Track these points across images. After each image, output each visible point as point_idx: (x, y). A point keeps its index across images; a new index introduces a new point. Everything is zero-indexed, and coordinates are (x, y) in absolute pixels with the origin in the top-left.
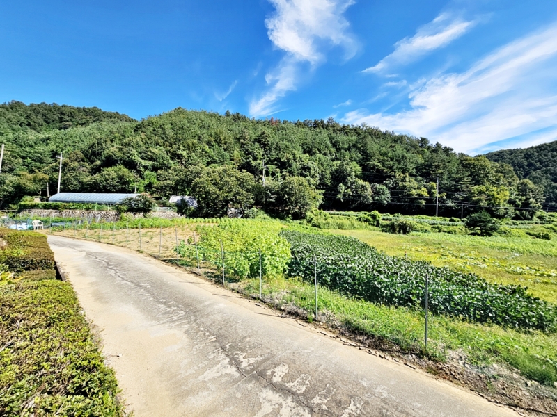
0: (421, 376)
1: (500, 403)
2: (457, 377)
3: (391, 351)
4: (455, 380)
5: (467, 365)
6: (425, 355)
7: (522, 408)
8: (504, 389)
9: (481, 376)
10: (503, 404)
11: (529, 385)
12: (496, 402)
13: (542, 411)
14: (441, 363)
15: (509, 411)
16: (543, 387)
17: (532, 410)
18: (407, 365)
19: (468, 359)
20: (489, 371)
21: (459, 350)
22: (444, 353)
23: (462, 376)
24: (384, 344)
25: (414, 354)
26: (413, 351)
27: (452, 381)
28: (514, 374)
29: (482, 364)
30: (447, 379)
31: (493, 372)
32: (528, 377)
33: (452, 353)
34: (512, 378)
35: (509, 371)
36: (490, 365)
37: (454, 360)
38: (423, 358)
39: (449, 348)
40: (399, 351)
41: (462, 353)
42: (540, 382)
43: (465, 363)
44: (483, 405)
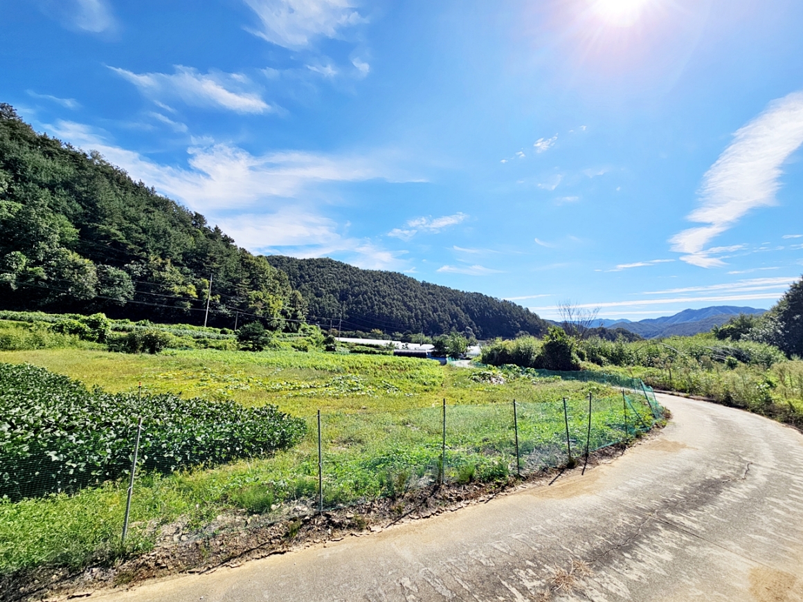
1: (213, 567)
2: (164, 565)
3: (43, 589)
4: (161, 571)
5: (184, 538)
6: (119, 555)
7: (235, 557)
8: (222, 544)
9: (199, 542)
10: (217, 566)
11: (249, 523)
12: (209, 569)
13: (254, 547)
14: (144, 556)
15: (222, 571)
16: (261, 517)
17: (245, 552)
18: (73, 597)
19: (188, 527)
20: (210, 529)
21: (179, 519)
22: (154, 535)
23: (172, 559)
24: (28, 582)
25: (96, 566)
26: (96, 561)
27: (154, 576)
28: (237, 517)
29: (203, 524)
30: (148, 577)
31: (214, 528)
32: (251, 513)
33: (167, 529)
34: (233, 524)
35: (234, 516)
36: (213, 521)
37: (168, 538)
38: (112, 565)
39: (165, 522)
40: (64, 578)
41: (181, 521)
42: (260, 513)
43: (183, 534)
44: (191, 586)
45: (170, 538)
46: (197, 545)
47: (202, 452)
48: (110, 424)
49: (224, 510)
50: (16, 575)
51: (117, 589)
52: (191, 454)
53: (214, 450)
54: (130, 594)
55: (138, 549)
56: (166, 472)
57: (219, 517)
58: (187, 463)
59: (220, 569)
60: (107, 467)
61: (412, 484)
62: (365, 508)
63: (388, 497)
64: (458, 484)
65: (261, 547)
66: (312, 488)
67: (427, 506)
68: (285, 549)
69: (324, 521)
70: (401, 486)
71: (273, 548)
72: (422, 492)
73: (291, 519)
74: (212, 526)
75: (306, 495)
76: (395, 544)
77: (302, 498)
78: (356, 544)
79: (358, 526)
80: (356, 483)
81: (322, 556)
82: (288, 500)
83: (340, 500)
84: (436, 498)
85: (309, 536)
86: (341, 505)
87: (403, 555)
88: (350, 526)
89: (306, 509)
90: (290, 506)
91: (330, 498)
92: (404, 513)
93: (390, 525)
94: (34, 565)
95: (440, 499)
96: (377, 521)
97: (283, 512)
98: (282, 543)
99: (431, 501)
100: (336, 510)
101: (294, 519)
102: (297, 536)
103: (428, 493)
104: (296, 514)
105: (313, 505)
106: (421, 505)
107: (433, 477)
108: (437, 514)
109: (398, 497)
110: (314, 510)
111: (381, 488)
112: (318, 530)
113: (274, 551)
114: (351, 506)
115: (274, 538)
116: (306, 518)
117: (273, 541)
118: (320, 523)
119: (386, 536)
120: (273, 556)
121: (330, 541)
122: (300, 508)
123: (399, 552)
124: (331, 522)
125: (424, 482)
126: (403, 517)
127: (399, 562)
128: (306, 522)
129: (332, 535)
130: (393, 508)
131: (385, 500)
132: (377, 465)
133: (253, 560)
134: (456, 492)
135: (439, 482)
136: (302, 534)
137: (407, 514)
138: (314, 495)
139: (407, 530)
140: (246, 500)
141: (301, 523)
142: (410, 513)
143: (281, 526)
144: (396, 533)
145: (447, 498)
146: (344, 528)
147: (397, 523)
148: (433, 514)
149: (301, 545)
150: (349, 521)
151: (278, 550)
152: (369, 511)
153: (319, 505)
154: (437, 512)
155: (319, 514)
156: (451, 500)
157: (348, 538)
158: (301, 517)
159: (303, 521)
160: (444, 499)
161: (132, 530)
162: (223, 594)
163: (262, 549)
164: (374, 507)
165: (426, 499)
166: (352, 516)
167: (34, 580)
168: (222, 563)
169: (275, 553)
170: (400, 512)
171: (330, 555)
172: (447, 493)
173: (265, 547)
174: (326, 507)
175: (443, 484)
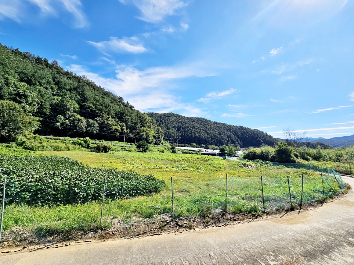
0: (94, 244)
1: (133, 237)
2: (115, 234)
3: (76, 237)
4: (114, 236)
5: (121, 224)
6: (100, 228)
7: (141, 234)
8: (135, 229)
9: (127, 227)
10: (134, 237)
11: (145, 221)
12: (131, 238)
13: (148, 231)
14: (108, 230)
15: (136, 239)
16: (150, 220)
17: (144, 233)
18: (86, 241)
19: (123, 220)
20: (131, 222)
21: (119, 217)
22: (111, 222)
23: (118, 232)
24: (71, 234)
25: (92, 231)
26: (92, 230)
27: (112, 238)
28: (141, 219)
29: (128, 220)
30: (110, 238)
31: (132, 222)
32: (146, 218)
33: (115, 221)
34: (139, 221)
35: (139, 218)
36: (132, 219)
37: (116, 224)
38: (98, 232)
39: (114, 218)
40: (82, 234)
41: (120, 218)
42: (149, 218)
43: (121, 223)
44: (125, 243)
45: (116, 225)
46: (126, 228)
47: (126, 192)
48: (93, 179)
49: (136, 215)
50: (68, 231)
51: (100, 241)
52: (122, 193)
53: (130, 192)
54: (104, 243)
55: (106, 227)
56: (113, 199)
57: (134, 218)
58: (121, 196)
59: (135, 238)
60: (93, 196)
61: (213, 211)
62: (192, 220)
63: (202, 216)
64: (234, 213)
65: (150, 232)
66: (169, 209)
67: (220, 222)
68: (160, 233)
69: (175, 224)
70: (207, 212)
71: (155, 233)
72: (217, 215)
73: (161, 222)
74: (131, 221)
75: (167, 212)
76: (206, 237)
77: (166, 213)
78: (189, 235)
79: (189, 227)
80: (188, 209)
81: (175, 238)
82: (160, 213)
83: (181, 215)
84: (224, 219)
85: (169, 229)
86: (182, 218)
87: (210, 242)
88: (186, 227)
89: (167, 218)
90: (161, 216)
91: (177, 214)
92: (209, 224)
93: (204, 228)
94: (73, 229)
95: (226, 219)
96: (197, 226)
97: (158, 218)
98: (158, 231)
99: (221, 219)
100: (180, 220)
101: (163, 222)
102: (164, 228)
103: (220, 216)
104: (163, 220)
105: (170, 216)
106: (217, 221)
107: (222, 209)
108: (225, 226)
109: (206, 217)
110: (171, 219)
111: (199, 212)
112: (173, 227)
113: (155, 234)
114: (186, 218)
115: (155, 228)
116: (168, 222)
117: (155, 230)
118: (173, 224)
119: (202, 233)
120: (155, 236)
121: (178, 232)
122: (165, 217)
123: (208, 240)
124: (178, 224)
125: (218, 211)
126: (209, 225)
127: (208, 245)
128: (167, 223)
129: (178, 230)
130: (204, 221)
131: (201, 217)
132: (196, 202)
133: (148, 236)
134: (233, 217)
135: (225, 212)
136: (166, 228)
137: (211, 224)
138: (170, 213)
139: (211, 231)
140: (143, 212)
141: (166, 224)
142: (212, 224)
143: (157, 224)
144: (206, 232)
145: (229, 219)
146: (183, 227)
147: (206, 228)
148: (223, 226)
149: (166, 233)
150: (185, 225)
151: (157, 234)
152: (194, 221)
153: (173, 217)
154: (224, 225)
155: (173, 221)
156: (231, 220)
157: (185, 232)
158: (165, 221)
159: (166, 223)
160: (228, 219)
161: (103, 219)
162: (137, 248)
163: (151, 232)
164: (196, 220)
165: (219, 218)
166: (187, 223)
167: (73, 234)
168: (136, 236)
169: (156, 235)
170: (207, 223)
171: (178, 238)
172: (229, 217)
173: (152, 231)
174: (176, 218)
175: (227, 212)
